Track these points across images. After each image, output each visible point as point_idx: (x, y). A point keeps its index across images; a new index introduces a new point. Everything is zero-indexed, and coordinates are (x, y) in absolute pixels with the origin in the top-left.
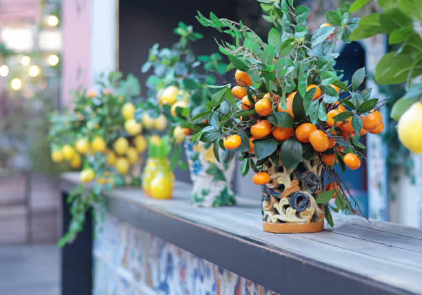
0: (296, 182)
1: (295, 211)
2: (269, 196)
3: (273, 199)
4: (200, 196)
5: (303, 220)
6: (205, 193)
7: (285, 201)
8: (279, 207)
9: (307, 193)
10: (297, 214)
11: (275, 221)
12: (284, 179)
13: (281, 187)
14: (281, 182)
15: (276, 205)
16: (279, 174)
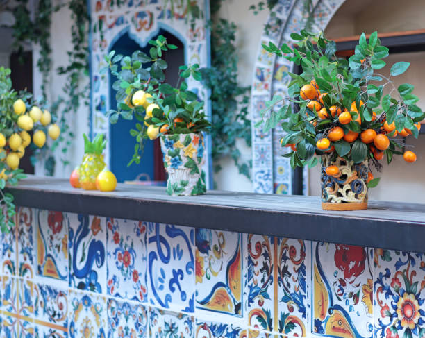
0: (355, 172)
1: (354, 194)
2: (334, 183)
3: (337, 186)
4: (179, 186)
5: (360, 201)
6: (184, 184)
7: (347, 187)
8: (343, 191)
9: (362, 180)
10: (356, 197)
11: (339, 202)
12: (347, 170)
13: (344, 177)
14: (344, 173)
15: (340, 190)
16: (343, 167)
